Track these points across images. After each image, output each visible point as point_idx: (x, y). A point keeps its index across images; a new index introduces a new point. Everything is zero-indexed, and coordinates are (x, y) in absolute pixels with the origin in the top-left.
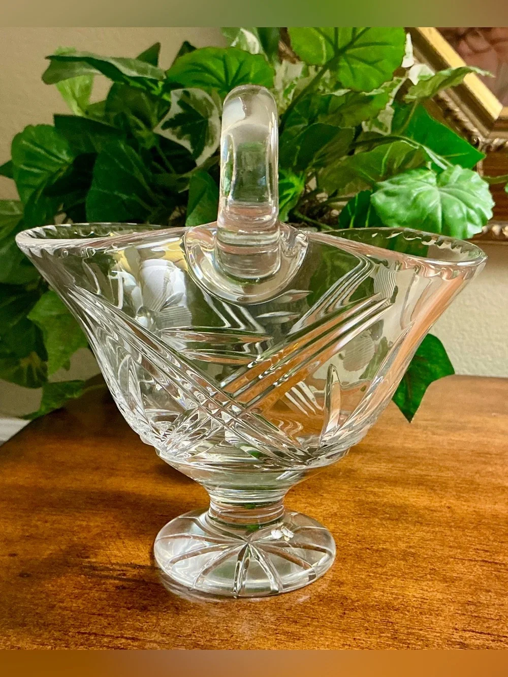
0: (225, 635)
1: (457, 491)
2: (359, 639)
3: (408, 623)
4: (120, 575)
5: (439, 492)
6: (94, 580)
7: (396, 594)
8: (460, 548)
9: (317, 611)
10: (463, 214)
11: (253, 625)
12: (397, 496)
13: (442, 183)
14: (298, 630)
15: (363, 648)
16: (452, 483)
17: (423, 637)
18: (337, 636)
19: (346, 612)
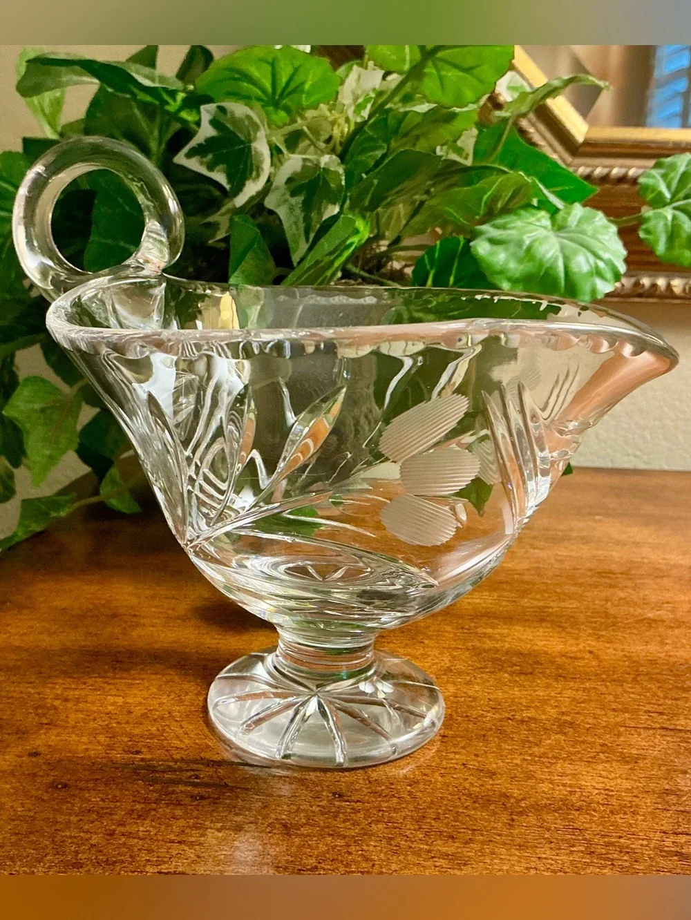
0: (364, 865)
1: (594, 629)
2: (545, 858)
3: (601, 828)
4: (190, 777)
5: (569, 630)
6: (158, 787)
7: (570, 786)
8: (626, 711)
9: (475, 819)
10: (591, 266)
11: (396, 846)
12: (520, 640)
13: (559, 227)
14: (459, 850)
15: (554, 871)
16: (582, 618)
17: (627, 847)
18: (514, 855)
19: (514, 817)
